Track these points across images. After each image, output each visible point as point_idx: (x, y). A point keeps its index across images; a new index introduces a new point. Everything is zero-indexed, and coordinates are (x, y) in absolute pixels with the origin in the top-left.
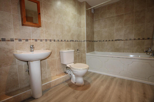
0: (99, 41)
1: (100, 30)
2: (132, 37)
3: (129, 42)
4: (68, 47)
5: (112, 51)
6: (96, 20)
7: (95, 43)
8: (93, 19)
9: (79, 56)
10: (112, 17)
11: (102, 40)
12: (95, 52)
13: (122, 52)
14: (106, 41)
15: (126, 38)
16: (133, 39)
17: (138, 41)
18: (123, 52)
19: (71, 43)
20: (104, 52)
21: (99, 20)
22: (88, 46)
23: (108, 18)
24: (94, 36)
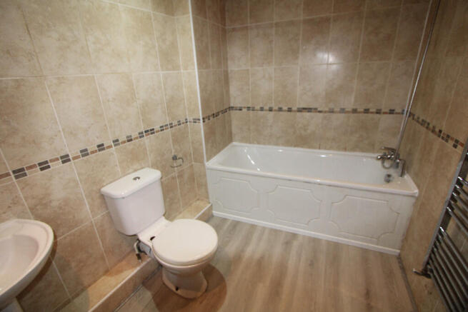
0: (249, 108)
1: (248, 70)
2: (349, 102)
3: (338, 119)
5: (288, 143)
6: (234, 30)
7: (235, 115)
8: (225, 25)
9: (181, 176)
10: (292, 23)
11: (258, 107)
12: (234, 143)
13: (315, 148)
14: (271, 110)
15: (331, 106)
16: (349, 107)
17: (363, 116)
18: (320, 148)
20: (264, 144)
21: (247, 28)
22: (210, 134)
23: (277, 24)
24: (228, 91)
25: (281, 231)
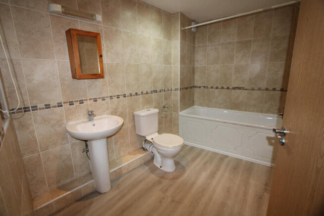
0: (204, 87)
1: (205, 67)
2: (263, 85)
3: (256, 94)
4: (148, 103)
5: (227, 108)
6: (199, 46)
7: (197, 90)
8: (195, 44)
9: (166, 117)
10: (230, 43)
11: (209, 87)
12: (195, 106)
13: (243, 111)
14: (217, 88)
15: (253, 86)
16: (263, 87)
17: (272, 93)
18: (246, 111)
19: (154, 95)
20: (212, 107)
21: (206, 46)
22: (183, 98)
23: (222, 44)
24: (194, 78)
25: (218, 154)
